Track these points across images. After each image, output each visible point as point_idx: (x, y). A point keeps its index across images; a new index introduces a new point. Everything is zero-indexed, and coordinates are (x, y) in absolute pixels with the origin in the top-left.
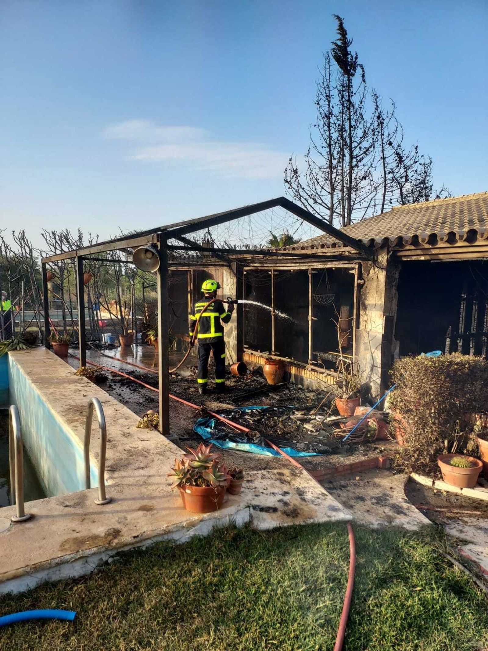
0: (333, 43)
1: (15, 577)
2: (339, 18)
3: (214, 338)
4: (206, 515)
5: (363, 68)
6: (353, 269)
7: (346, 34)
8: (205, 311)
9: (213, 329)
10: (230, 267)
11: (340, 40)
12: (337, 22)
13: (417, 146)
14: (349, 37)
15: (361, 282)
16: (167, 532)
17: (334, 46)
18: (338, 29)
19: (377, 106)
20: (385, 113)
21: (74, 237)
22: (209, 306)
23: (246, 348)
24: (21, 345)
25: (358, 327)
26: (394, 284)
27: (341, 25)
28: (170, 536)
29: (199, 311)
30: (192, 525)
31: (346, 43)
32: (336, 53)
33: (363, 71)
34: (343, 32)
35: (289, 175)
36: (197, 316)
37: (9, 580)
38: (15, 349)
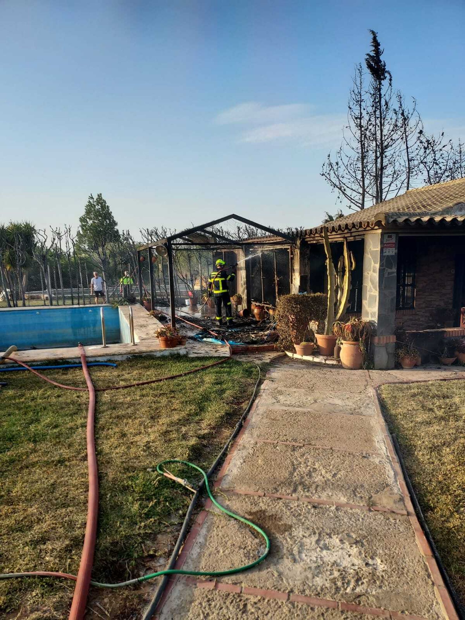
0: (368, 55)
1: (100, 356)
2: (373, 33)
3: (222, 293)
4: (167, 349)
5: (390, 74)
6: (288, 249)
7: (379, 45)
8: (216, 277)
9: (221, 288)
10: (242, 248)
11: (374, 51)
12: (372, 36)
13: (443, 133)
14: (381, 48)
15: (292, 256)
16: (151, 351)
17: (368, 57)
18: (373, 42)
19: (401, 105)
20: (406, 110)
21: (160, 232)
22: (218, 274)
23: (253, 301)
24: (126, 302)
25: (292, 283)
26: (306, 257)
27: (375, 39)
28: (152, 353)
29: (213, 277)
30: (161, 351)
31: (378, 52)
32: (369, 62)
33: (390, 76)
34: (376, 44)
35: (327, 169)
36: (212, 280)
37: (99, 356)
38: (122, 305)
